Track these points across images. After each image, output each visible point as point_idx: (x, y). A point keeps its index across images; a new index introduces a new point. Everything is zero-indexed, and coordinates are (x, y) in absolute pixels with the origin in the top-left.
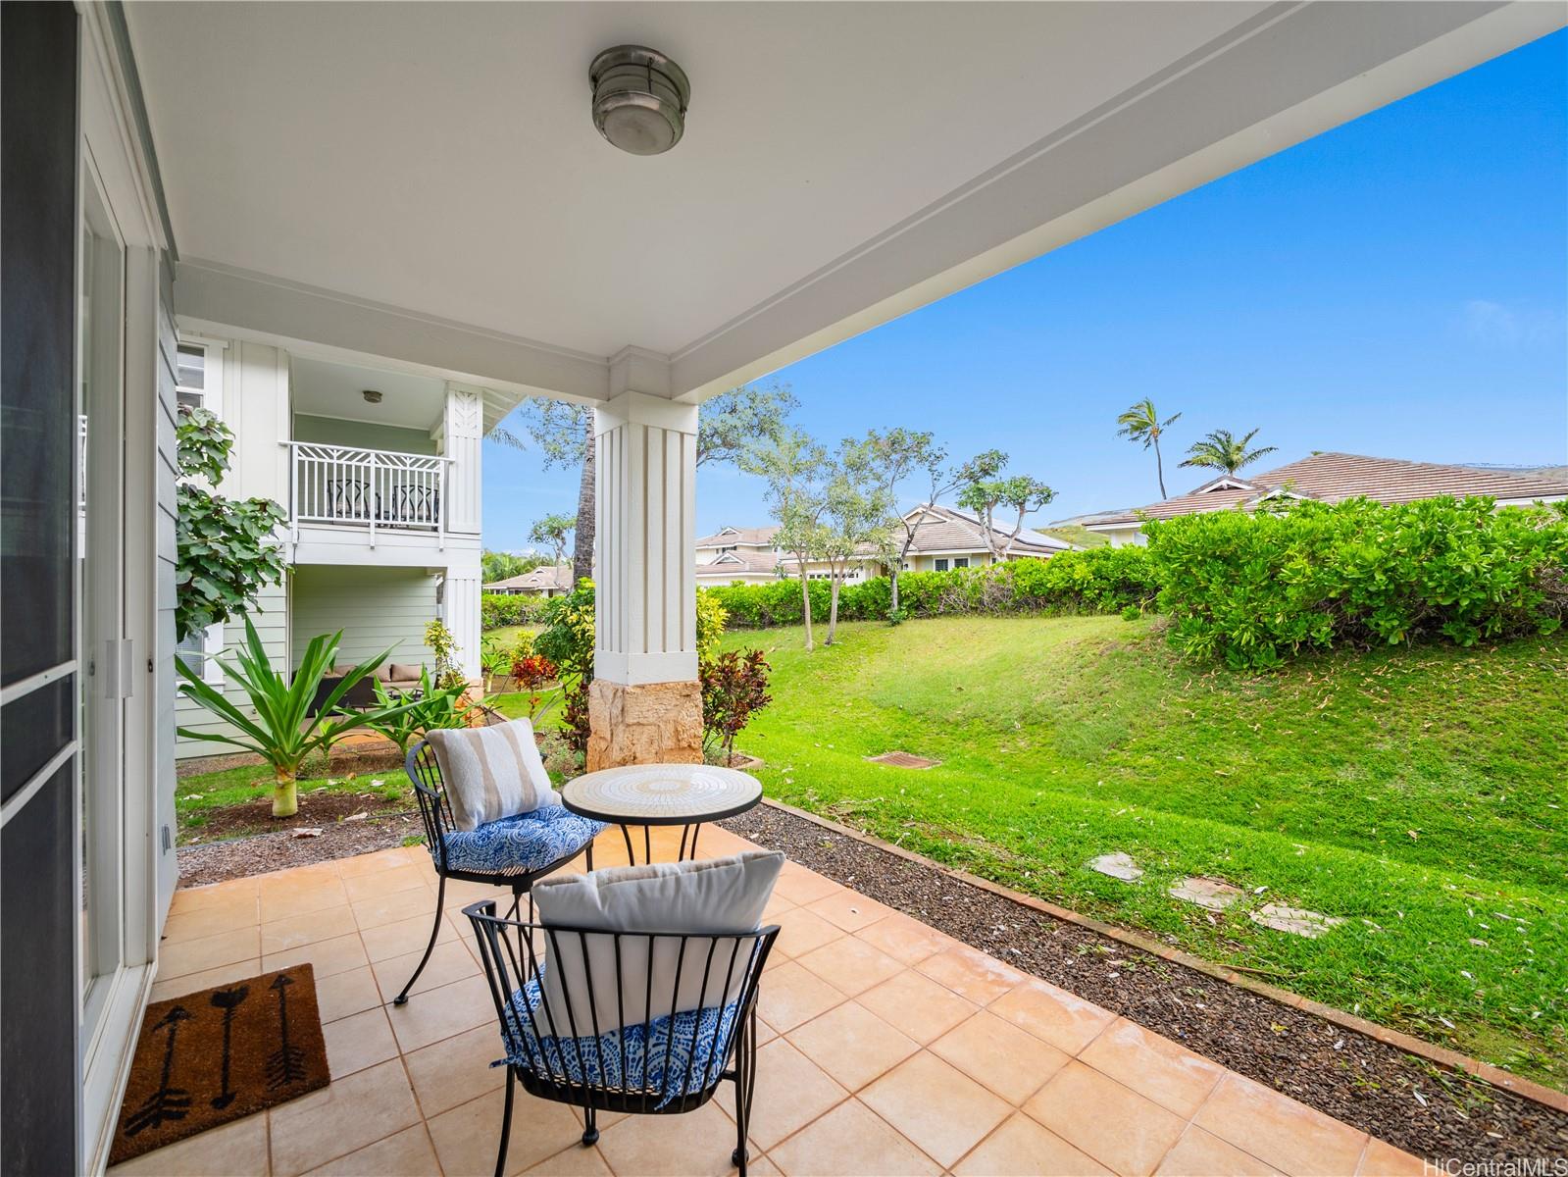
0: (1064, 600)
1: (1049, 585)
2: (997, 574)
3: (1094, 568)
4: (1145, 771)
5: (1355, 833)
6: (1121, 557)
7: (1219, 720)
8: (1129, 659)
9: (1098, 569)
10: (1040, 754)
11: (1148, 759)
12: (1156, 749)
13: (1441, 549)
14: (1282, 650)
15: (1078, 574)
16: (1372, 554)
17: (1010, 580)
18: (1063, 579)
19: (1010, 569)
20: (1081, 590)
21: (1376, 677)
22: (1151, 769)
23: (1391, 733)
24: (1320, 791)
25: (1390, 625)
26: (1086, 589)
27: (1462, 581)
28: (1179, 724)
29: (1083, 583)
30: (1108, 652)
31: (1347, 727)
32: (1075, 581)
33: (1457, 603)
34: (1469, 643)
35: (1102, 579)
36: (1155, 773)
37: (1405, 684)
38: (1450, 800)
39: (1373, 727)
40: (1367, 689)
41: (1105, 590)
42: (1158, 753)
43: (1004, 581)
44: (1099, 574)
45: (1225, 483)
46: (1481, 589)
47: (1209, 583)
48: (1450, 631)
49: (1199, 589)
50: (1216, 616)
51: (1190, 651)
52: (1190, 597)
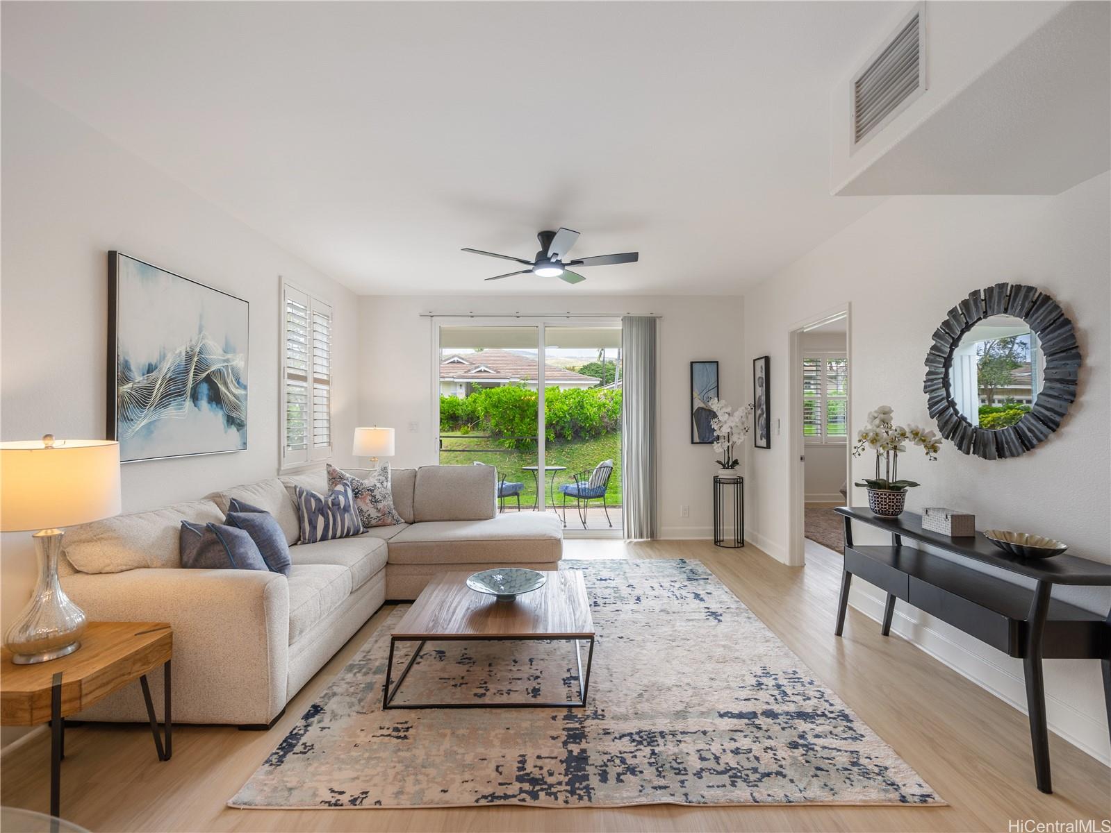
13: (582, 407)
16: (566, 408)
21: (566, 450)
23: (573, 469)
25: (569, 433)
27: (587, 418)
33: (585, 425)
34: (587, 438)
37: (574, 453)
40: (564, 456)
45: (456, 359)
46: (591, 420)
47: (514, 417)
48: (582, 434)
49: (510, 420)
50: (516, 431)
51: (507, 446)
52: (505, 423)
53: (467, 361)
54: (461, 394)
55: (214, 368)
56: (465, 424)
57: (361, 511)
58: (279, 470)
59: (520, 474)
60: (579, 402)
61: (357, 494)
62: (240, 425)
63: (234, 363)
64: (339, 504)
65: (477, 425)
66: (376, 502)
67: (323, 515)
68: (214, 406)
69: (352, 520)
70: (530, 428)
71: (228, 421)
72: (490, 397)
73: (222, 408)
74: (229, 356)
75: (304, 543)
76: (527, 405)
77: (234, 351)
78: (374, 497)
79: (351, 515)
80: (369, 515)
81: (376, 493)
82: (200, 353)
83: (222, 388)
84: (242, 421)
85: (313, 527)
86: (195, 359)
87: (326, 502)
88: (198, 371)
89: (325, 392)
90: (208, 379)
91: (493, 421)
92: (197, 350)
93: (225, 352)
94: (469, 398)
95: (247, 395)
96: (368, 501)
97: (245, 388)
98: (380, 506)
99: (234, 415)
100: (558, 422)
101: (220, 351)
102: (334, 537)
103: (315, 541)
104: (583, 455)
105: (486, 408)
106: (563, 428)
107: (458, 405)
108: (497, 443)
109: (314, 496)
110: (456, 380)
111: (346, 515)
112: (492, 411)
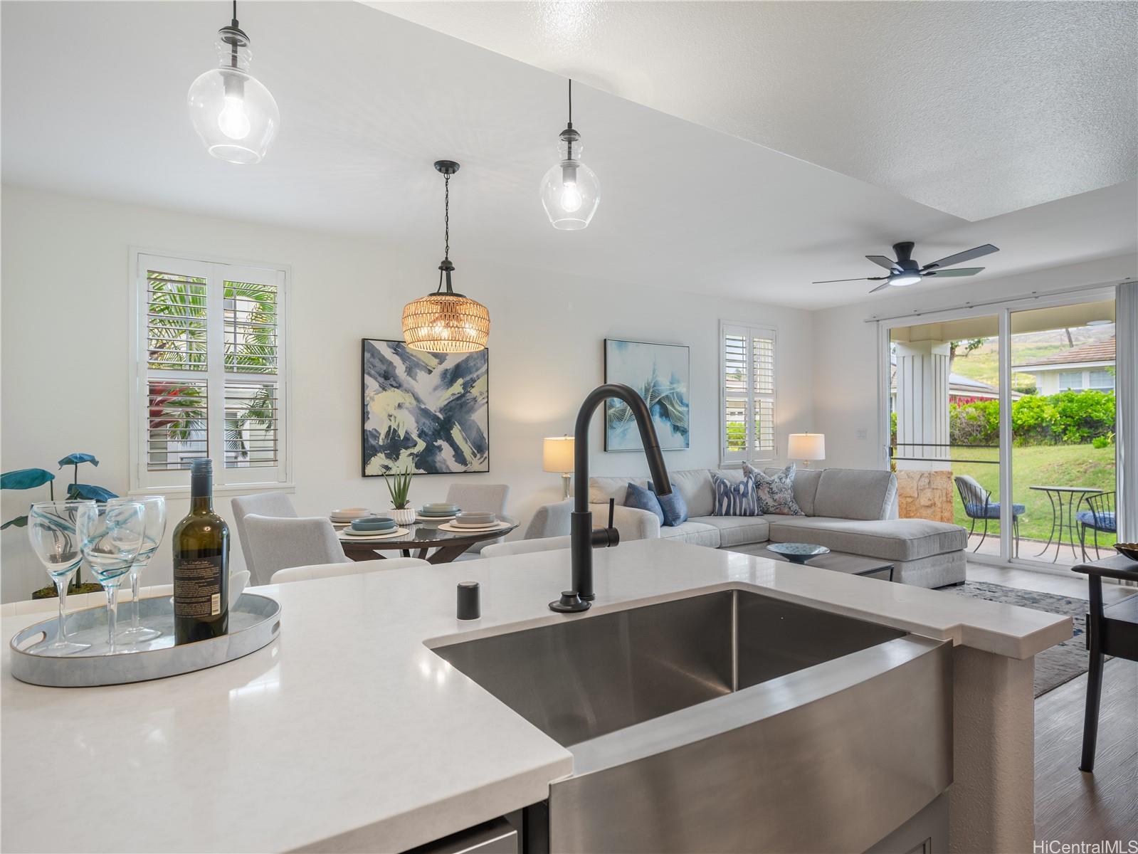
0: (1032, 434)
1: (1019, 422)
2: (967, 413)
3: (1060, 409)
6: (1084, 400)
9: (1064, 410)
15: (1047, 414)
17: (982, 418)
18: (1033, 417)
19: (982, 409)
20: (1048, 426)
26: (1053, 425)
29: (1051, 420)
32: (1043, 420)
35: (1067, 417)
41: (1070, 426)
43: (975, 419)
44: (1064, 414)
55: (663, 395)
57: (759, 499)
58: (719, 465)
61: (758, 485)
62: (684, 432)
63: (678, 390)
64: (739, 491)
66: (773, 493)
67: (727, 497)
68: (664, 419)
69: (749, 504)
71: (674, 429)
73: (670, 420)
74: (675, 386)
75: (714, 515)
77: (678, 382)
78: (772, 489)
79: (748, 500)
80: (767, 503)
81: (773, 486)
82: (654, 386)
83: (670, 407)
84: (685, 429)
85: (721, 505)
86: (651, 390)
87: (730, 488)
88: (653, 398)
89: (770, 404)
90: (660, 402)
92: (652, 384)
93: (671, 383)
95: (688, 411)
96: (766, 492)
97: (687, 406)
98: (776, 497)
99: (679, 424)
101: (668, 383)
102: (735, 514)
103: (721, 515)
109: (724, 483)
111: (744, 500)
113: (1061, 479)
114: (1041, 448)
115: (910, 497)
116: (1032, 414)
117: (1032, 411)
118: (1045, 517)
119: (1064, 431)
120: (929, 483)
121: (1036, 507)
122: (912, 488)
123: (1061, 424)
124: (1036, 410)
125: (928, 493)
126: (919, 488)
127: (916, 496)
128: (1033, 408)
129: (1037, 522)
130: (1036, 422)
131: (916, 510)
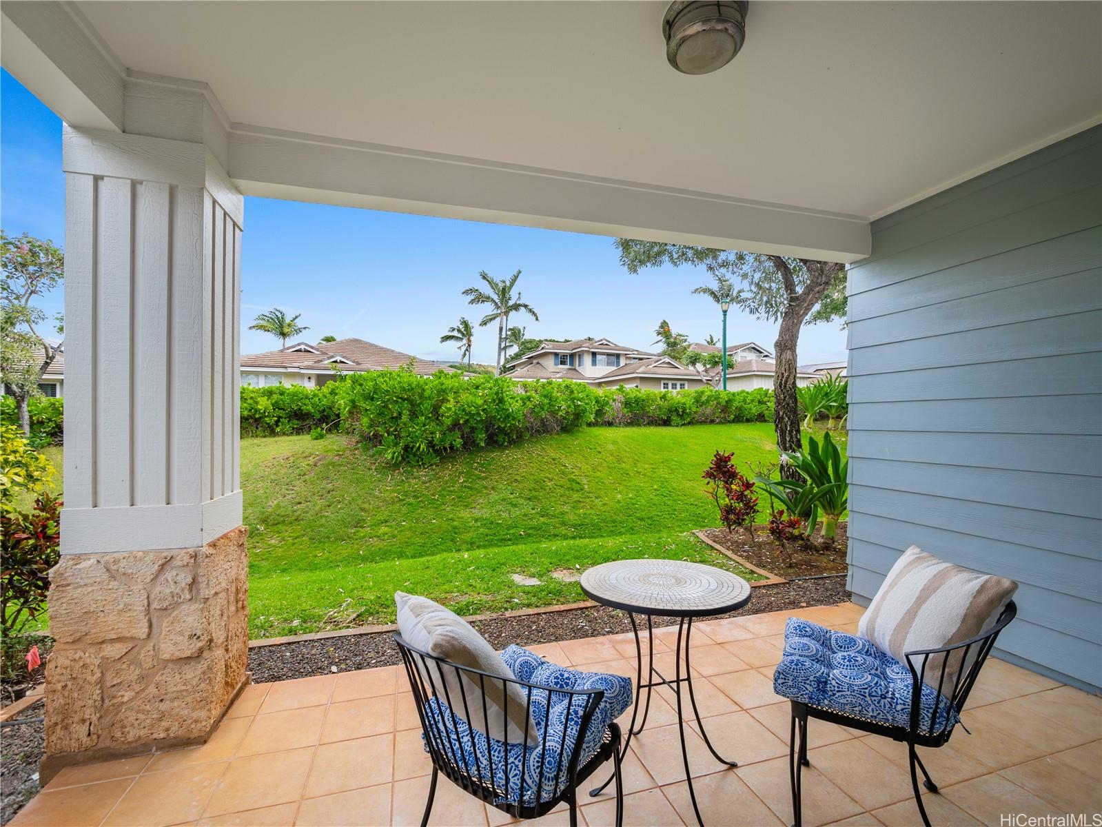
3: (273, 401)
4: (386, 537)
5: (502, 540)
6: (295, 394)
7: (416, 497)
8: (340, 465)
9: (276, 402)
10: (296, 545)
11: (384, 529)
12: (386, 522)
14: (438, 452)
15: (262, 405)
20: (261, 418)
21: (478, 463)
22: (390, 534)
24: (479, 524)
25: (481, 438)
26: (266, 416)
28: (393, 503)
29: (264, 412)
30: (321, 463)
31: (477, 489)
32: (256, 411)
33: (505, 426)
34: (506, 444)
35: (279, 409)
36: (394, 536)
37: (490, 465)
38: (525, 515)
39: (486, 488)
40: (476, 469)
41: (282, 418)
42: (388, 524)
44: (276, 406)
45: (303, 347)
46: (514, 419)
47: (400, 414)
48: (500, 438)
49: (392, 418)
50: (403, 434)
51: (389, 457)
52: (385, 423)
53: (317, 350)
54: (310, 386)
56: (317, 425)
59: (411, 500)
60: (497, 393)
65: (336, 426)
70: (424, 431)
72: (361, 385)
76: (421, 396)
91: (365, 420)
94: (324, 389)
100: (466, 422)
104: (504, 467)
105: (353, 401)
106: (473, 430)
107: (307, 397)
108: (371, 452)
110: (302, 371)
112: (362, 404)
113: (291, 474)
114: (256, 441)
115: (119, 639)
116: (245, 405)
117: (245, 402)
118: (284, 521)
119: (277, 423)
120: (194, 584)
121: (270, 510)
122: (127, 609)
123: (274, 416)
124: (250, 401)
125: (190, 616)
126: (155, 605)
127: (142, 631)
128: (246, 399)
129: (275, 528)
130: (249, 414)
131: (142, 678)
